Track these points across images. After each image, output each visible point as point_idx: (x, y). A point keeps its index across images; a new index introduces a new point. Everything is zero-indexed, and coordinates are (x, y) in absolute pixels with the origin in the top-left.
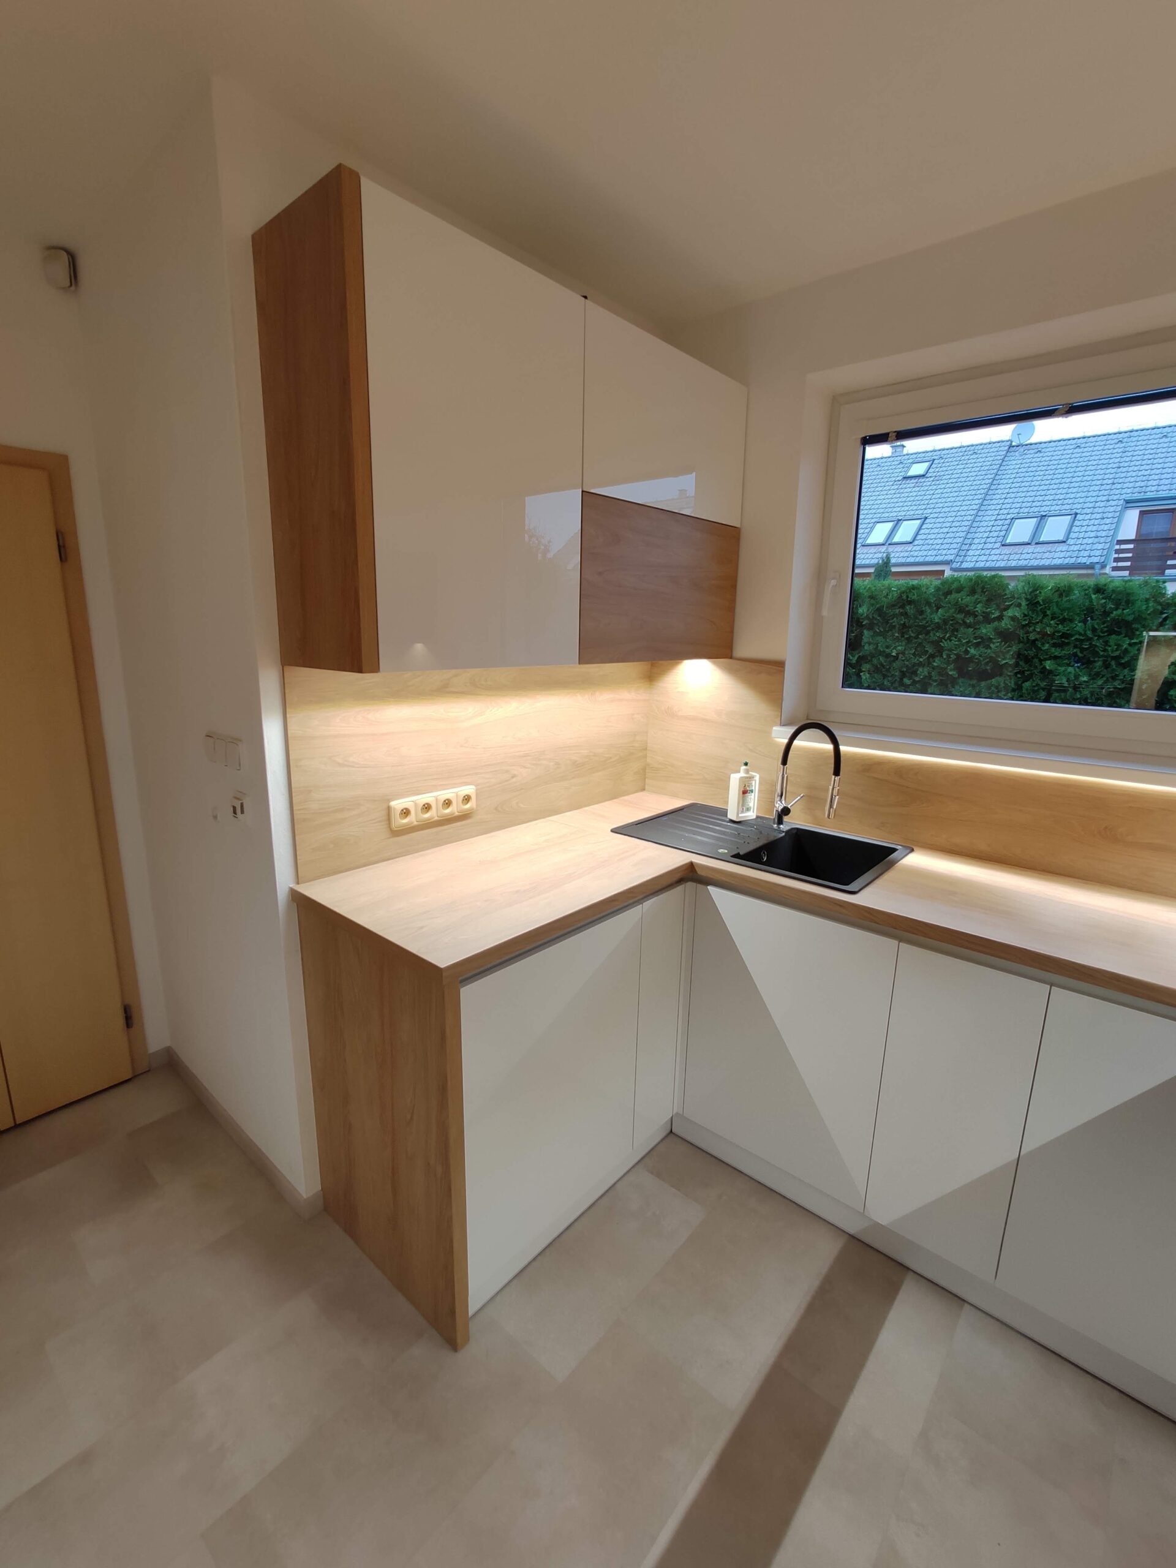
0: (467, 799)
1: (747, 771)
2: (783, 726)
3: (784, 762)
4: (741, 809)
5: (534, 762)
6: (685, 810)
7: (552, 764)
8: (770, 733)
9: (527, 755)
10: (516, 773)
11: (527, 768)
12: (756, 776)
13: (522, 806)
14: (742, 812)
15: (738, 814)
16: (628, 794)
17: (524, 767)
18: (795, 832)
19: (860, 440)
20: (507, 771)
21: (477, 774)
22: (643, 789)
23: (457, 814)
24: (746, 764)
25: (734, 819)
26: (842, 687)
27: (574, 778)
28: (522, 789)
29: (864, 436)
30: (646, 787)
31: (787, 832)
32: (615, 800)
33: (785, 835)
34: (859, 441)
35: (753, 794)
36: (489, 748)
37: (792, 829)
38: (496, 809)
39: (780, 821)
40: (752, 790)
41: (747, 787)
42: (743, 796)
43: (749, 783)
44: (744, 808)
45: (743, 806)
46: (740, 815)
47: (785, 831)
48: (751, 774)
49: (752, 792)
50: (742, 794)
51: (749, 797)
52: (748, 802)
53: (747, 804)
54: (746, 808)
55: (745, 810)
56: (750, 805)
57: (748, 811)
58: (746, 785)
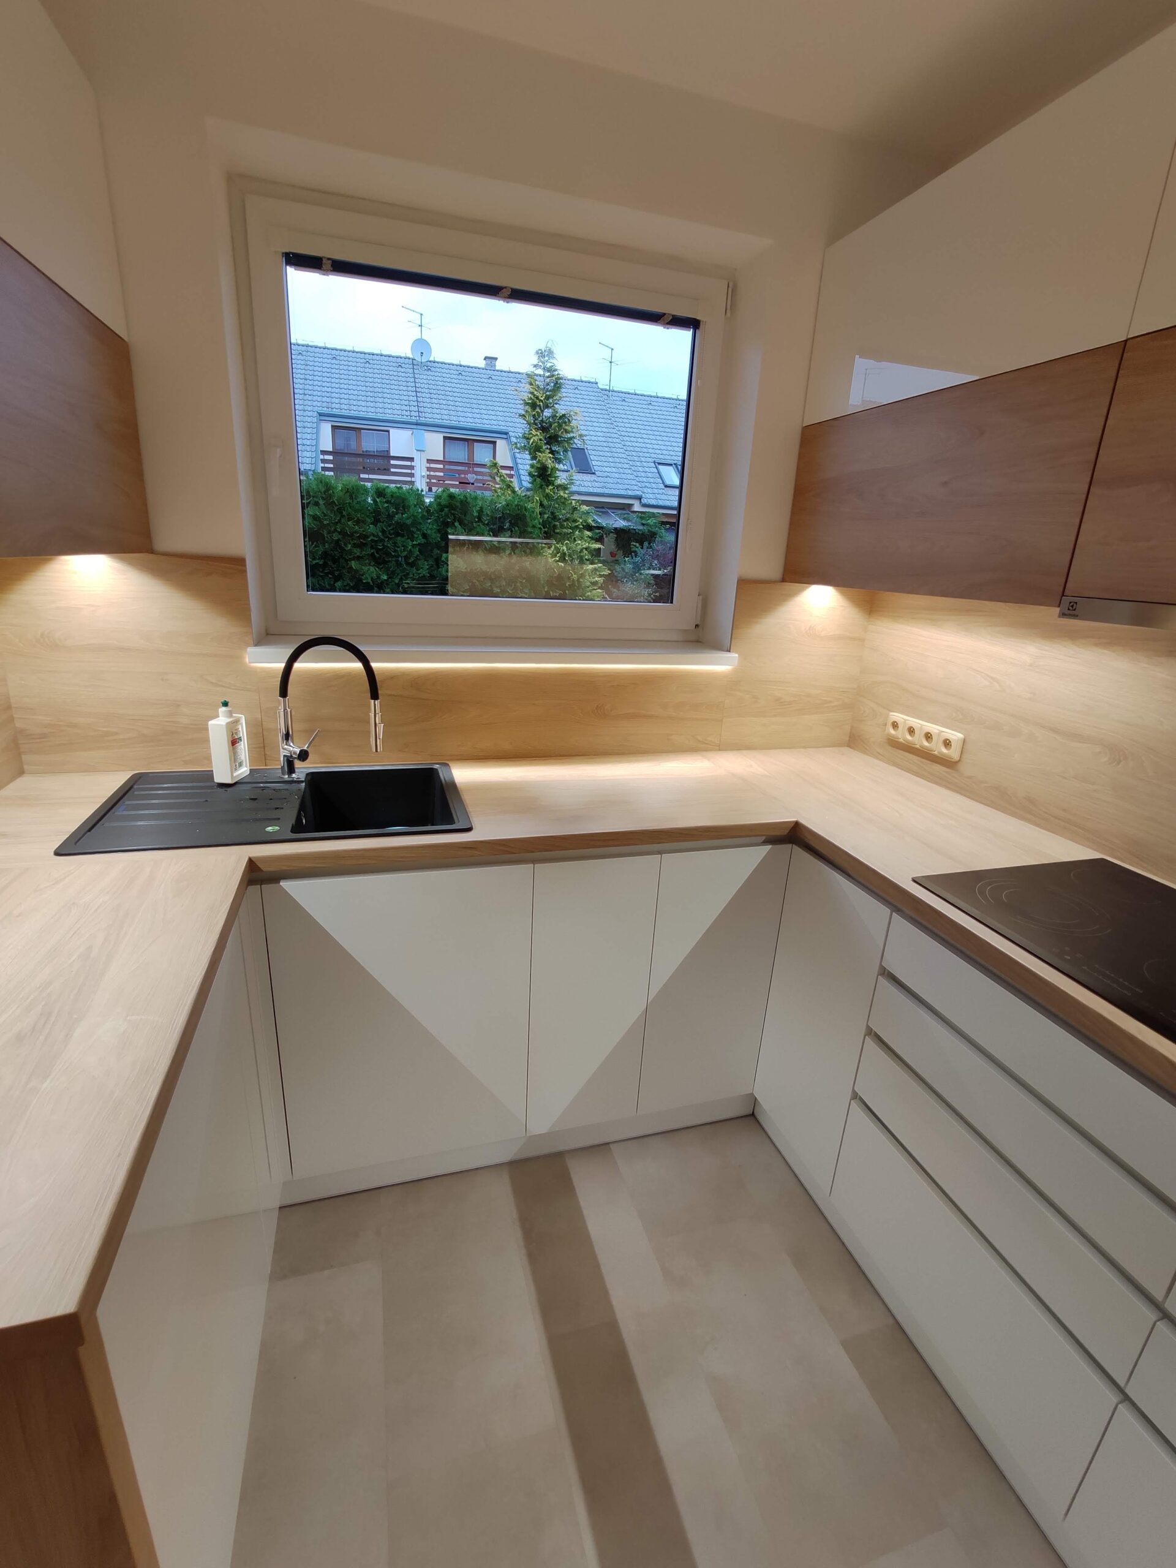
3: (284, 693)
4: (233, 768)
6: (135, 787)
12: (241, 717)
14: (235, 770)
15: (228, 776)
18: (309, 779)
19: (281, 255)
22: (21, 772)
24: (225, 704)
25: (225, 781)
26: (310, 592)
30: (26, 767)
31: (306, 781)
33: (305, 784)
34: (280, 257)
37: (307, 776)
39: (292, 770)
40: (240, 737)
41: (234, 735)
42: (233, 749)
43: (236, 730)
44: (237, 764)
45: (235, 761)
46: (235, 775)
47: (304, 780)
48: (235, 717)
49: (241, 740)
50: (232, 746)
51: (239, 748)
52: (239, 754)
53: (239, 757)
54: (239, 763)
55: (238, 766)
56: (242, 758)
57: (241, 766)
58: (234, 733)
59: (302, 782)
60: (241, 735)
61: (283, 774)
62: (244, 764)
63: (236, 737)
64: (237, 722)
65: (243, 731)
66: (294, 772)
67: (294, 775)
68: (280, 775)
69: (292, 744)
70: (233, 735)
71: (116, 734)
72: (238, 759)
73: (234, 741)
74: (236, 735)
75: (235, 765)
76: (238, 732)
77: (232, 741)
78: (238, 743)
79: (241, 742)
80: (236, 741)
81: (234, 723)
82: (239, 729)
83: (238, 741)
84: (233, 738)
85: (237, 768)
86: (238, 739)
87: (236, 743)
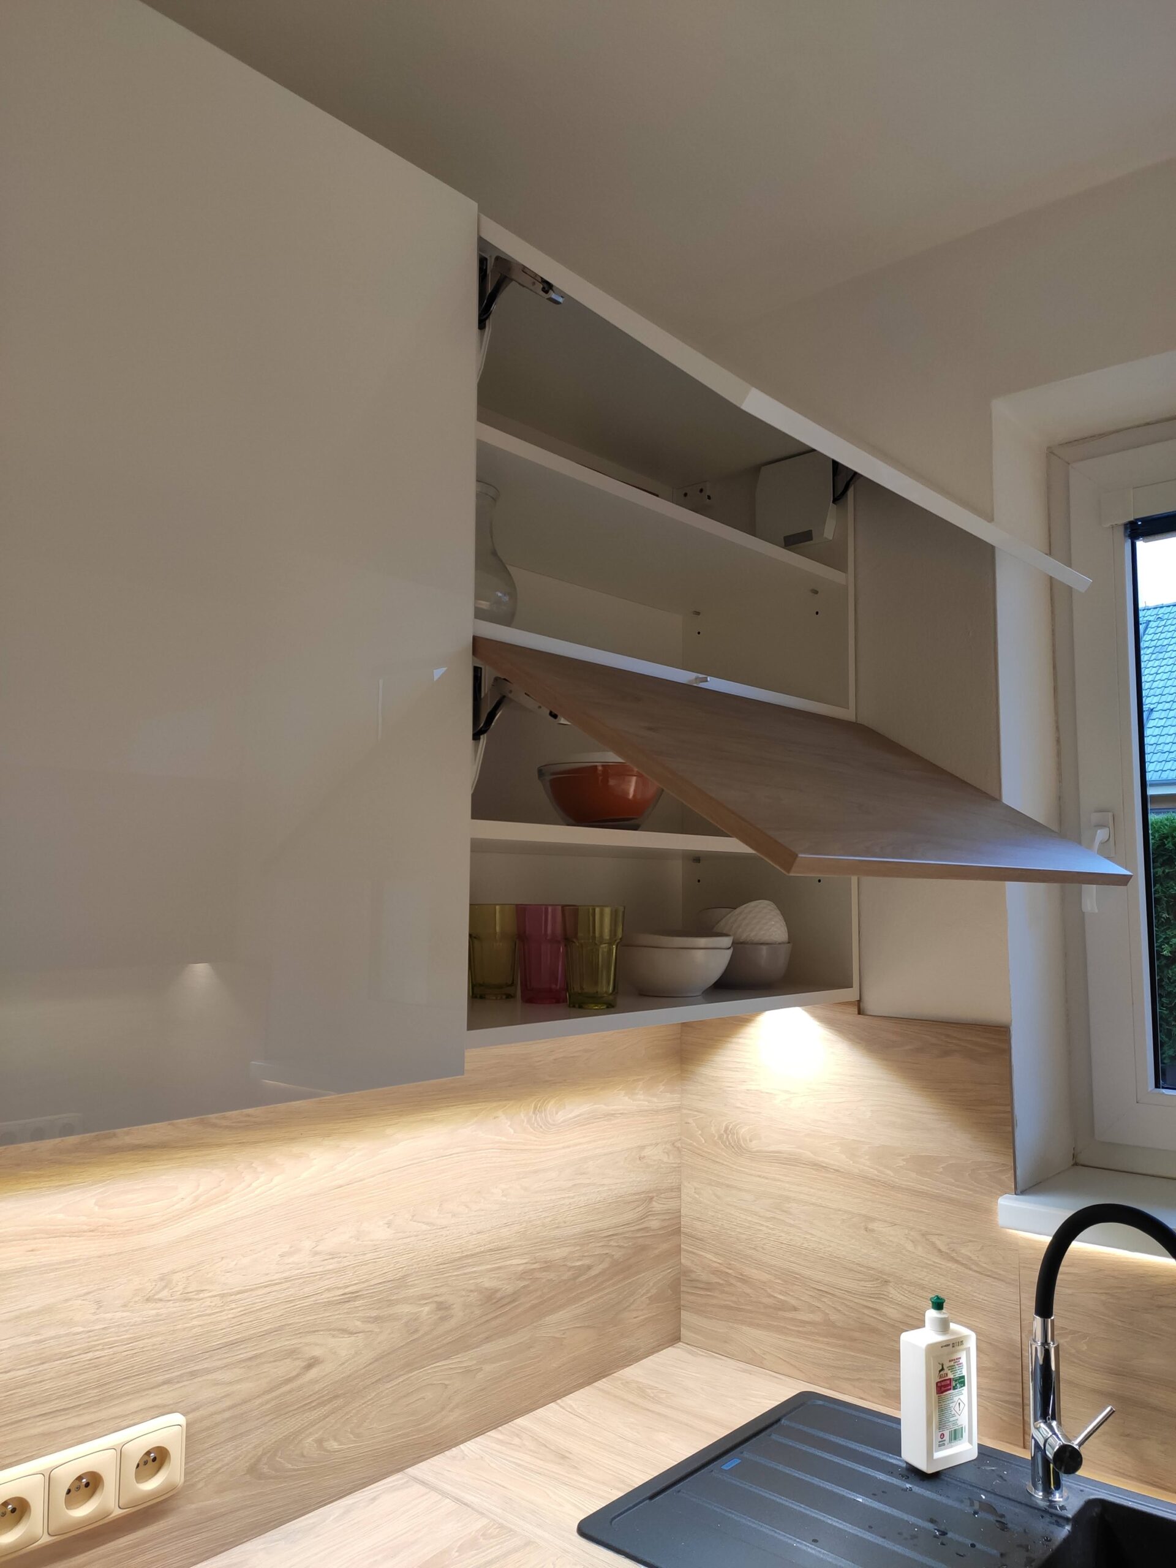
0: (156, 1458)
1: (944, 1326)
2: (1023, 1192)
3: (1044, 1307)
4: (936, 1438)
5: (374, 1313)
6: (783, 1421)
7: (427, 1309)
8: (988, 1212)
9: (354, 1296)
10: (317, 1352)
11: (352, 1333)
12: (966, 1337)
13: (335, 1445)
14: (942, 1445)
15: (930, 1453)
16: (637, 1359)
17: (344, 1331)
18: (1097, 1510)
19: (1122, 529)
20: (292, 1353)
21: (193, 1374)
22: (675, 1339)
23: (118, 1512)
24: (938, 1305)
25: (922, 1465)
26: (1157, 1086)
27: (488, 1339)
28: (336, 1397)
29: (1132, 519)
30: (684, 1332)
31: (1078, 1520)
32: (600, 1384)
33: (1072, 1528)
34: (1120, 533)
35: (965, 1389)
36: (239, 1293)
37: (1091, 1504)
38: (252, 1470)
39: (1052, 1483)
40: (963, 1377)
41: (946, 1370)
42: (940, 1401)
43: (951, 1361)
44: (947, 1433)
45: (942, 1425)
46: (938, 1455)
47: (1070, 1516)
48: (954, 1333)
49: (963, 1384)
50: (937, 1394)
51: (956, 1399)
52: (953, 1412)
53: (951, 1419)
54: (950, 1433)
55: (947, 1437)
56: (959, 1423)
57: (955, 1439)
58: (944, 1366)
60: (964, 1373)
61: (1035, 1486)
62: (966, 1435)
63: (950, 1376)
64: (956, 1344)
65: (969, 1363)
67: (1055, 1497)
68: (1027, 1488)
69: (1054, 1424)
70: (943, 1369)
71: (795, 1309)
72: (949, 1424)
73: (943, 1384)
74: (951, 1372)
75: (943, 1435)
76: (958, 1365)
77: (937, 1383)
78: (954, 1388)
79: (962, 1387)
80: (950, 1384)
81: (951, 1346)
82: (960, 1358)
83: (953, 1384)
84: (941, 1377)
85: (945, 1440)
86: (956, 1381)
87: (950, 1389)
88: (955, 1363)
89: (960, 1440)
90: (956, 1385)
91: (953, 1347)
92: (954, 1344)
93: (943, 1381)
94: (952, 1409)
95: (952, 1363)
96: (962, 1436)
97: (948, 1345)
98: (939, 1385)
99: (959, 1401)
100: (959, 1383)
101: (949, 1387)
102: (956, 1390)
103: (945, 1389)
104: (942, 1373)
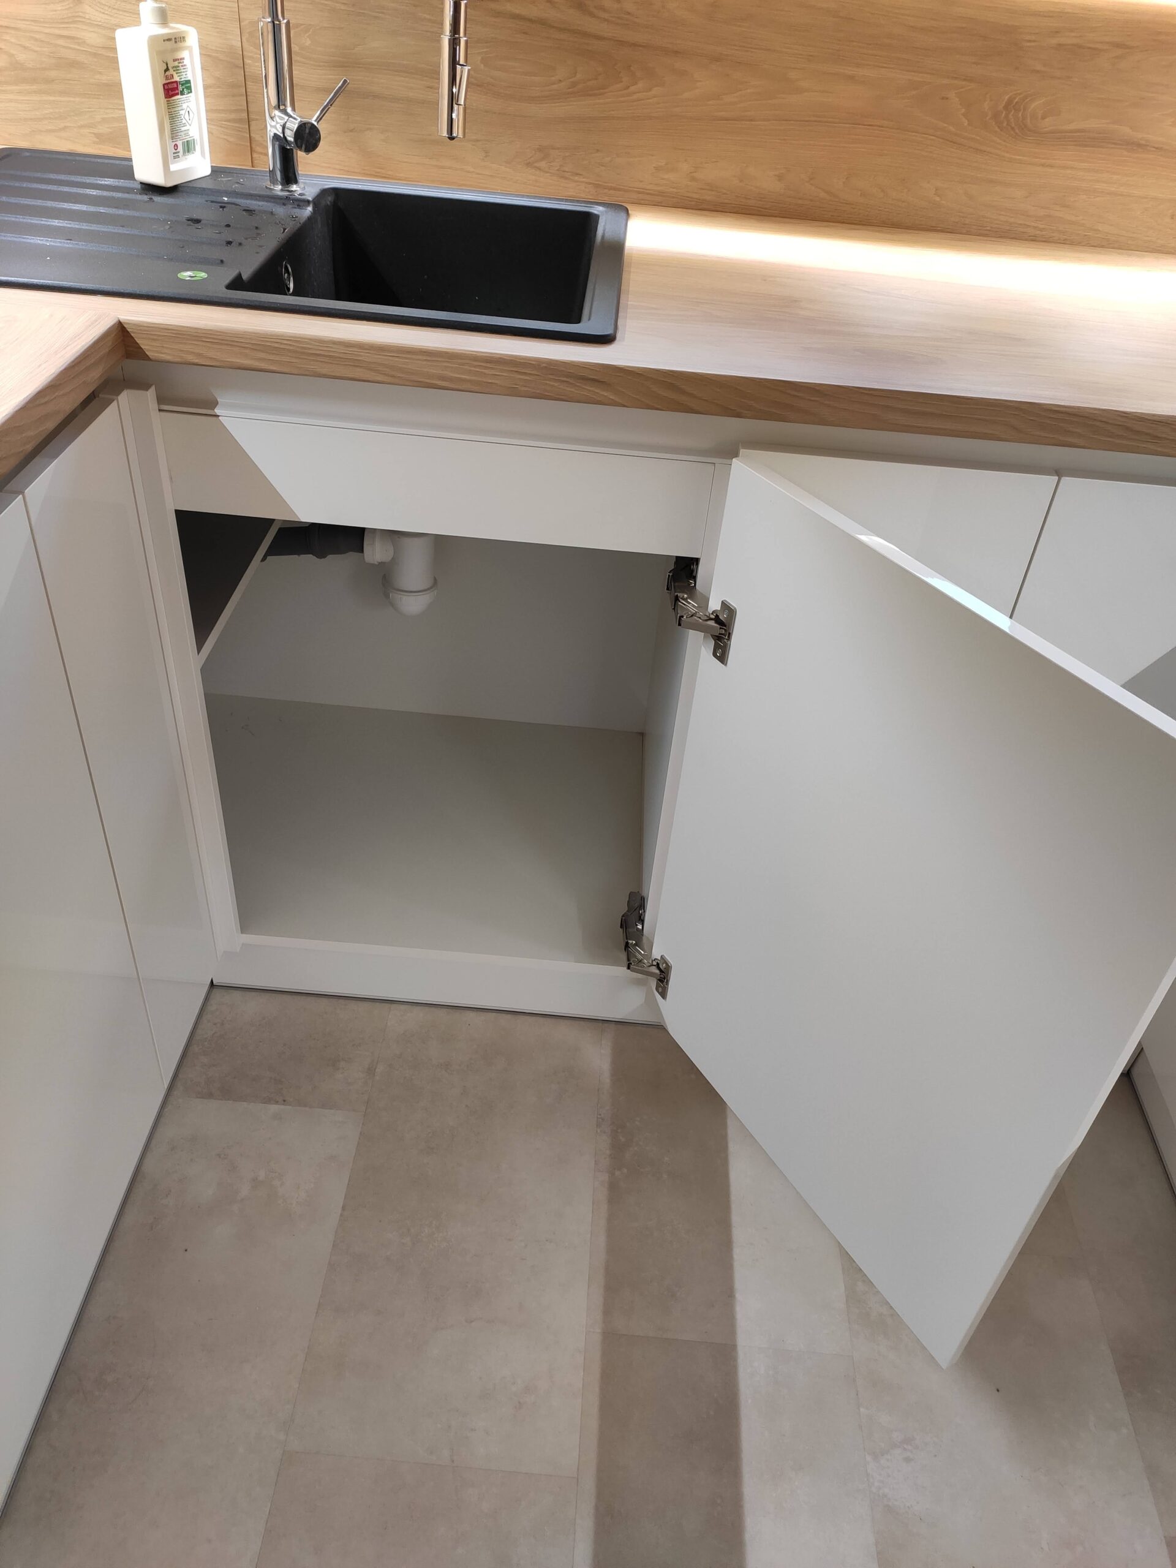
1: (164, 19)
4: (171, 150)
12: (187, 34)
14: (176, 157)
15: (164, 165)
18: (330, 199)
25: (158, 179)
31: (316, 202)
33: (314, 209)
35: (192, 96)
37: (324, 192)
39: (289, 175)
40: (188, 82)
41: (171, 71)
42: (170, 106)
43: (175, 60)
44: (179, 143)
45: (174, 134)
46: (174, 167)
47: (310, 199)
48: (174, 28)
49: (189, 89)
50: (166, 98)
51: (184, 106)
52: (184, 121)
53: (183, 129)
54: (183, 143)
55: (180, 148)
56: (191, 133)
57: (188, 151)
58: (169, 65)
59: (308, 202)
60: (190, 77)
61: (274, 181)
62: (198, 147)
63: (176, 78)
64: (177, 40)
65: (193, 68)
66: (296, 182)
67: (294, 187)
68: (268, 184)
69: (289, 110)
70: (167, 70)
72: (179, 134)
73: (170, 86)
74: (177, 73)
75: (176, 146)
76: (182, 66)
77: (164, 85)
78: (182, 94)
79: (189, 93)
80: (177, 88)
81: (173, 39)
82: (183, 59)
83: (180, 88)
84: (167, 78)
85: (179, 152)
86: (182, 85)
87: (177, 94)
88: (179, 63)
89: (193, 153)
90: (183, 89)
91: (176, 42)
92: (175, 38)
93: (169, 83)
94: (183, 117)
95: (176, 64)
96: (195, 150)
97: (169, 40)
98: (166, 87)
99: (188, 109)
100: (186, 88)
101: (177, 92)
102: (184, 96)
103: (173, 92)
104: (167, 73)
